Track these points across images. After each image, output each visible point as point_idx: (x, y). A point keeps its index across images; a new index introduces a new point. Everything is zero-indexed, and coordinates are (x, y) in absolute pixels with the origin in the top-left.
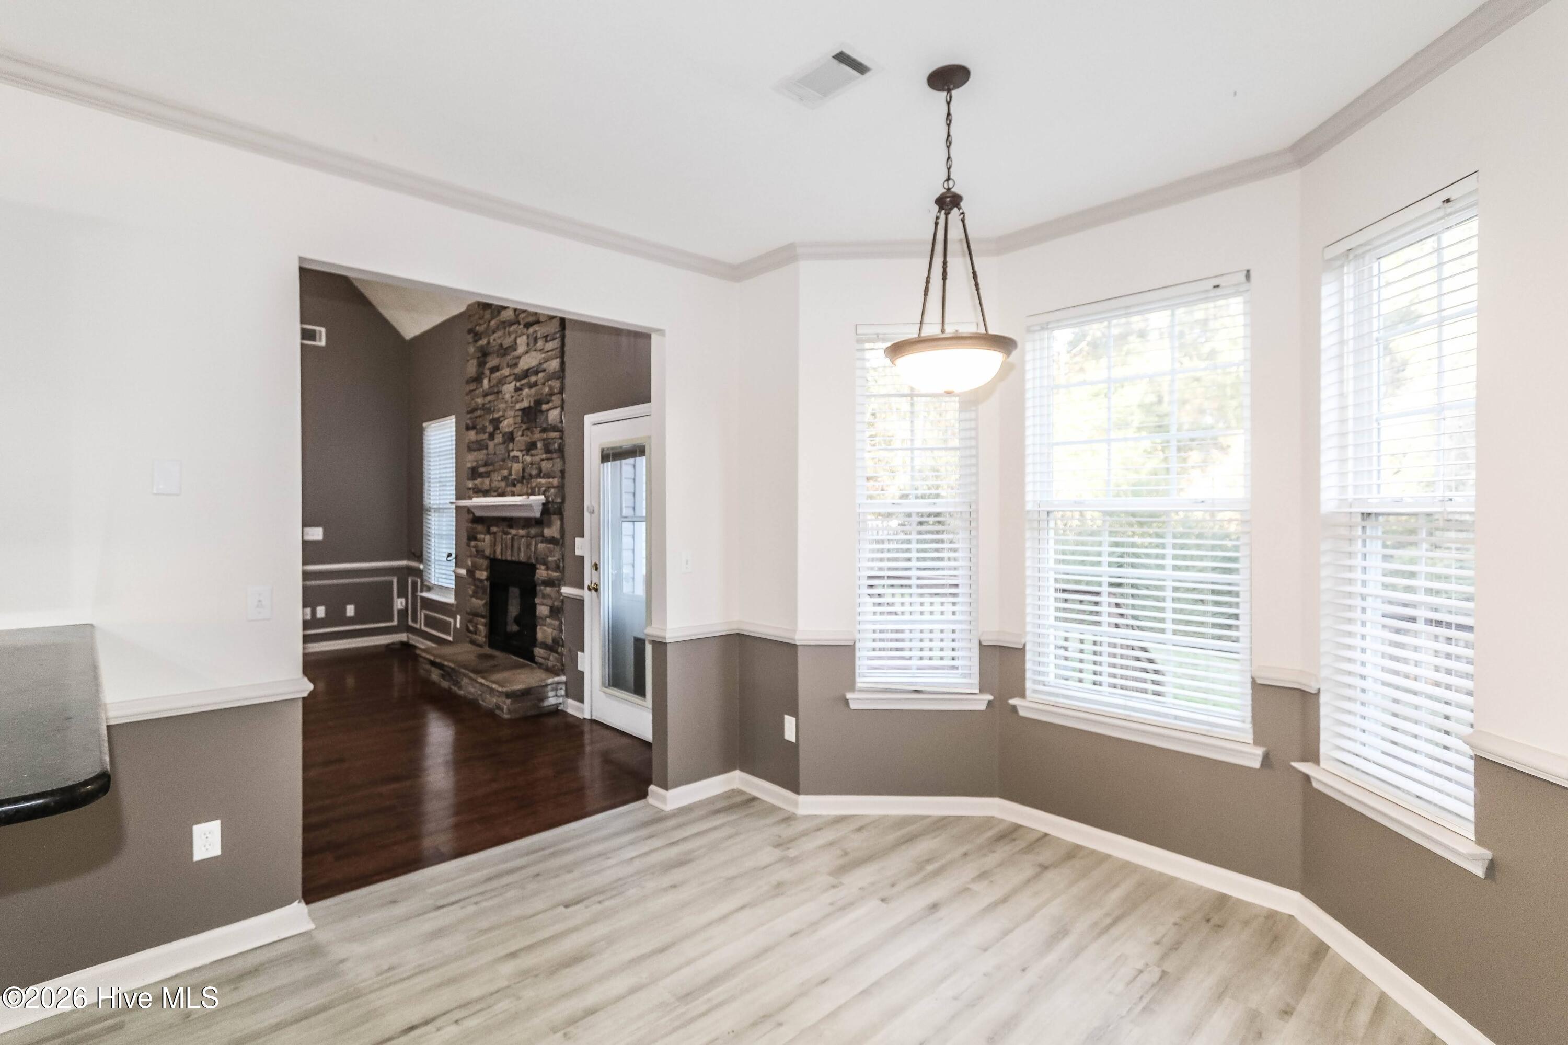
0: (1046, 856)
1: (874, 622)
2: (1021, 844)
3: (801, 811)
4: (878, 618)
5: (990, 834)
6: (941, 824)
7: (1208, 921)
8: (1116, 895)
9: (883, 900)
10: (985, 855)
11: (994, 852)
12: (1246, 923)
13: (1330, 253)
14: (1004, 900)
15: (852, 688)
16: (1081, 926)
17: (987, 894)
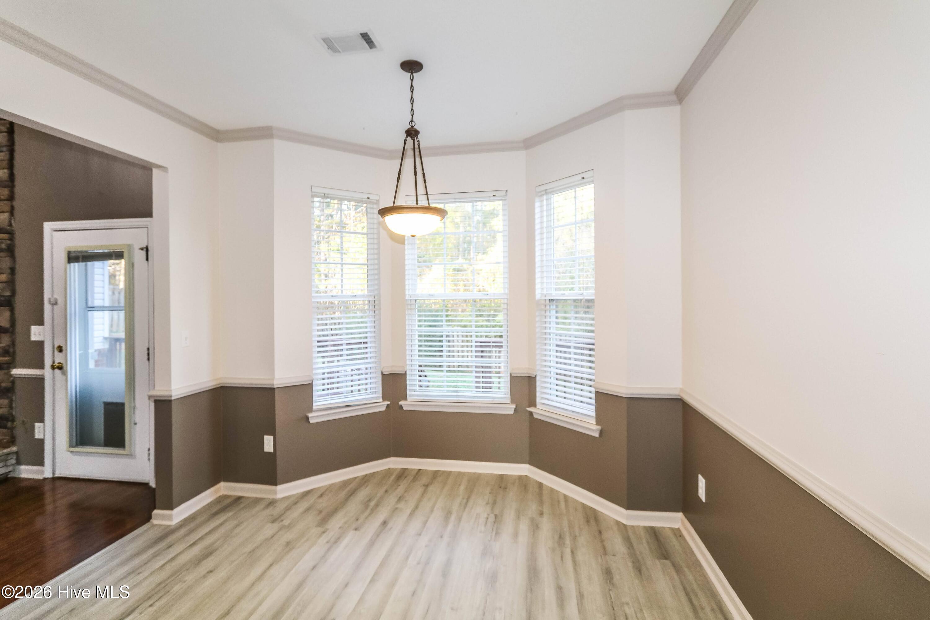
0: (424, 480)
1: (323, 368)
2: (411, 478)
3: (279, 496)
4: (326, 365)
5: (393, 478)
6: (365, 480)
7: (500, 487)
8: (462, 488)
9: (356, 529)
10: (396, 489)
11: (400, 485)
12: (513, 484)
13: (539, 189)
14: (416, 507)
15: (311, 410)
16: (455, 507)
17: (407, 508)
